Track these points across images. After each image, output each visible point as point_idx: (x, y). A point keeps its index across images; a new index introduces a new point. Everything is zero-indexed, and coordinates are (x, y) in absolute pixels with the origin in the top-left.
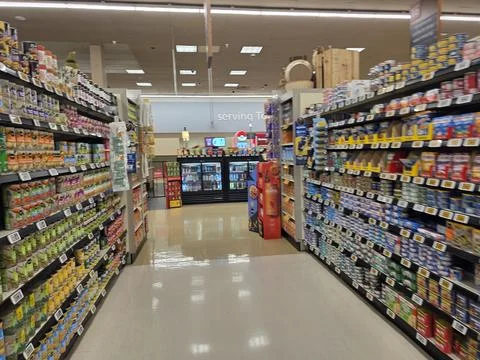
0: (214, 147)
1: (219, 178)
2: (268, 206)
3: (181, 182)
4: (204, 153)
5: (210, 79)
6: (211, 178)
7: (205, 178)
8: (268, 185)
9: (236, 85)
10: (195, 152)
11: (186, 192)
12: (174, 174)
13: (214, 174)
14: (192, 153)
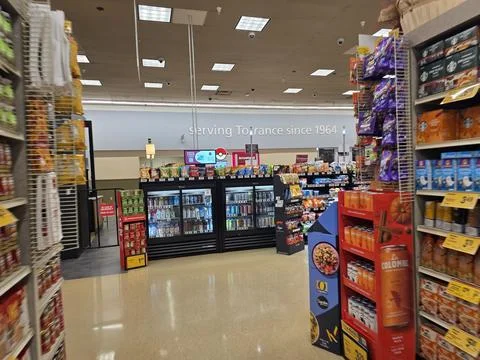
0: (198, 165)
1: (208, 214)
2: (389, 304)
3: (146, 223)
4: (185, 174)
5: (192, 65)
6: (196, 214)
7: (188, 214)
8: (388, 249)
9: (215, 88)
10: (170, 172)
11: (155, 239)
12: (133, 210)
13: (201, 206)
14: (165, 175)
